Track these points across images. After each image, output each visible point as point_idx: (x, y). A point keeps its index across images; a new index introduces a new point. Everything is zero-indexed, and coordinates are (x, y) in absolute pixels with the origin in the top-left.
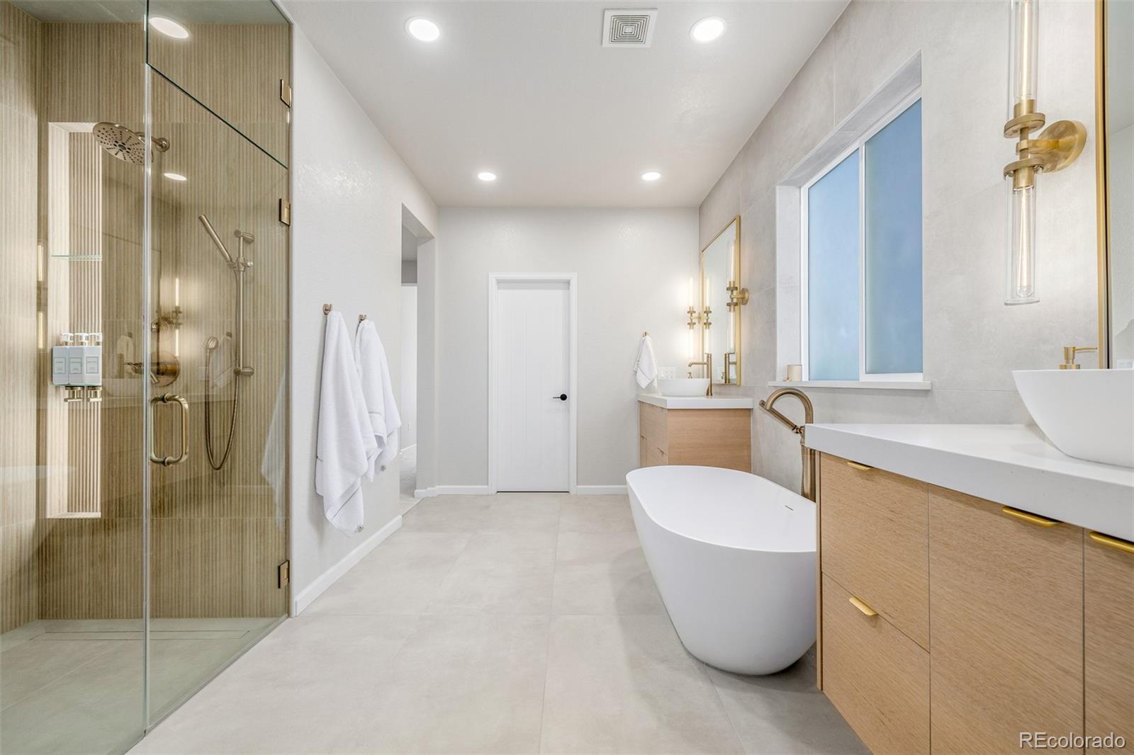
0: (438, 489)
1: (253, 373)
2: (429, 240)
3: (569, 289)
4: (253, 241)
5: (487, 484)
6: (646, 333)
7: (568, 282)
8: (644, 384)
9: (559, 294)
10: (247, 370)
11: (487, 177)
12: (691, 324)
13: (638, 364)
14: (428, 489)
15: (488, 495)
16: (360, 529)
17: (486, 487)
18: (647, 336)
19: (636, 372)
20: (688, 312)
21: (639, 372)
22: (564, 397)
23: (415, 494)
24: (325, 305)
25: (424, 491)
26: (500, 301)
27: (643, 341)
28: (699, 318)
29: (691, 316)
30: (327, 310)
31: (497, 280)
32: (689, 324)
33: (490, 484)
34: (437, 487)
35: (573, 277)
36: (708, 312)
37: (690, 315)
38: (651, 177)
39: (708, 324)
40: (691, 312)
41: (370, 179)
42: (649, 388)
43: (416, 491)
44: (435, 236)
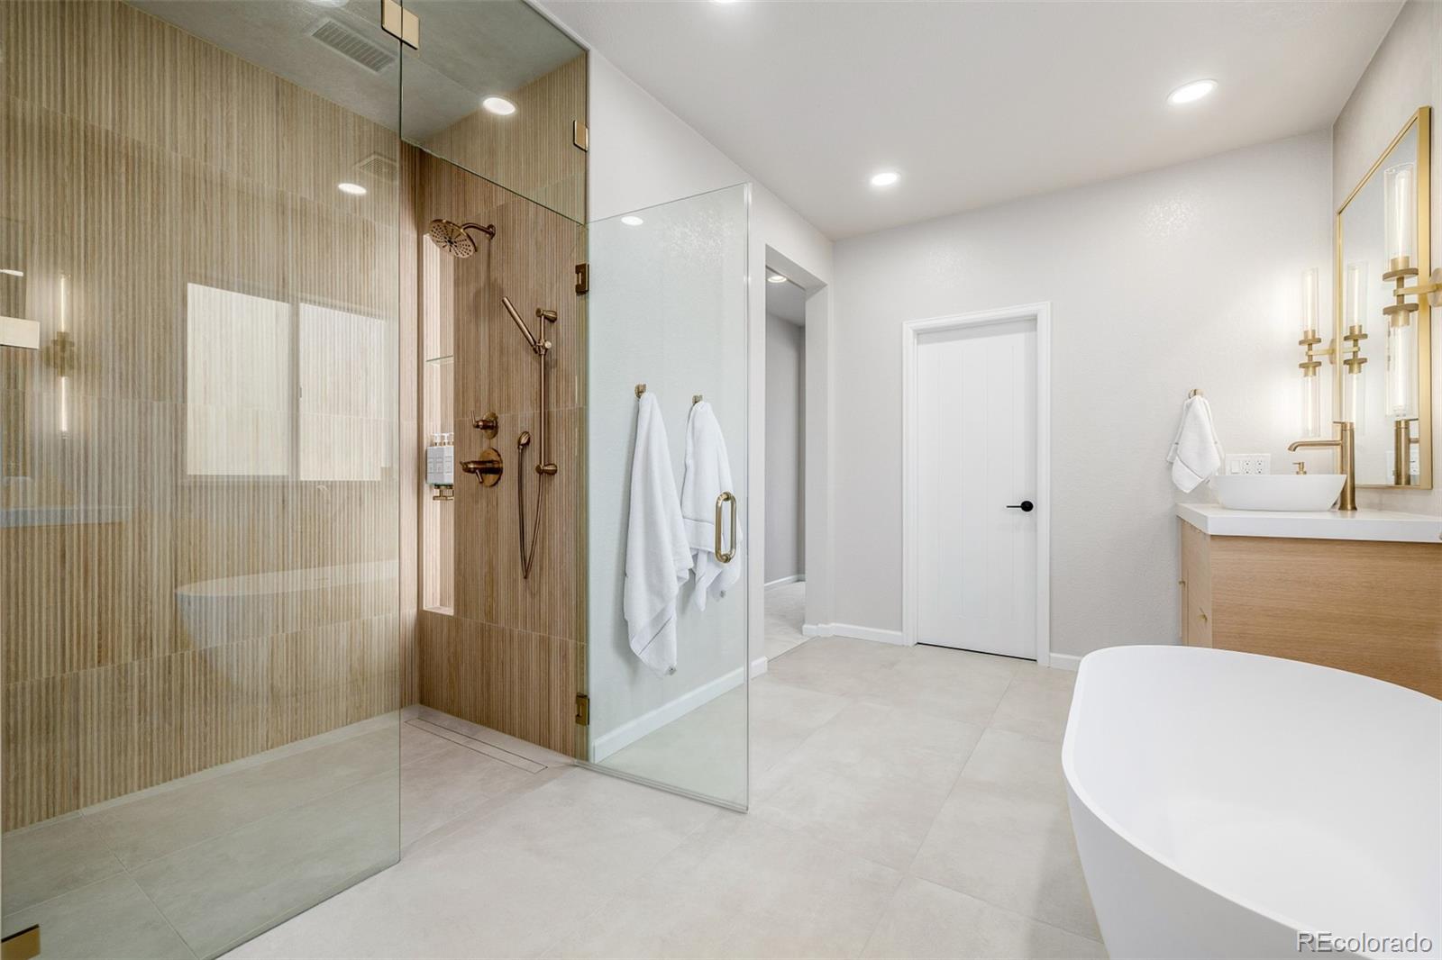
0: (834, 628)
1: (556, 471)
2: (818, 291)
3: (1036, 330)
4: (556, 319)
5: (902, 630)
6: (1195, 391)
7: (1033, 320)
8: (1188, 484)
9: (1018, 340)
10: (551, 468)
11: (884, 180)
12: (1310, 366)
13: (1176, 449)
14: (820, 625)
15: (903, 646)
16: (672, 671)
17: (899, 633)
18: (1197, 397)
19: (1172, 463)
20: (1301, 343)
21: (1177, 463)
22: (1027, 506)
23: (804, 630)
24: (638, 387)
25: (814, 627)
26: (920, 362)
27: (1189, 407)
28: (1332, 352)
29: (1310, 349)
30: (640, 392)
31: (915, 331)
32: (1302, 366)
33: (904, 629)
34: (833, 624)
35: (1043, 309)
36: (1355, 337)
37: (1306, 347)
38: (1192, 93)
39: (1354, 363)
40: (1310, 341)
41: (711, 220)
42: (1202, 493)
43: (805, 626)
44: (827, 282)
